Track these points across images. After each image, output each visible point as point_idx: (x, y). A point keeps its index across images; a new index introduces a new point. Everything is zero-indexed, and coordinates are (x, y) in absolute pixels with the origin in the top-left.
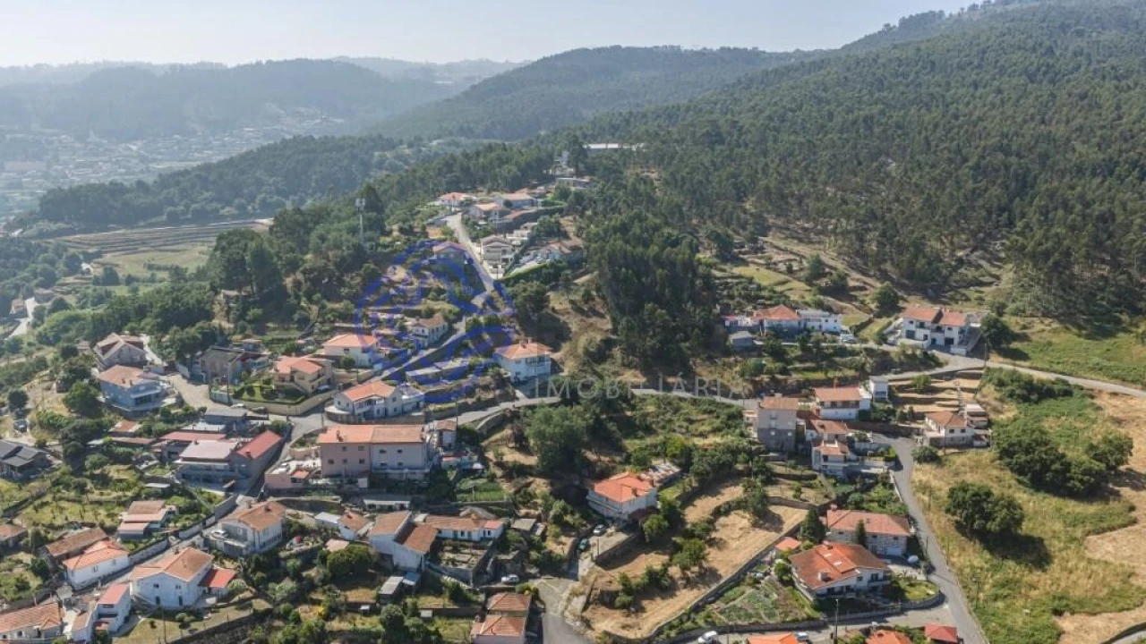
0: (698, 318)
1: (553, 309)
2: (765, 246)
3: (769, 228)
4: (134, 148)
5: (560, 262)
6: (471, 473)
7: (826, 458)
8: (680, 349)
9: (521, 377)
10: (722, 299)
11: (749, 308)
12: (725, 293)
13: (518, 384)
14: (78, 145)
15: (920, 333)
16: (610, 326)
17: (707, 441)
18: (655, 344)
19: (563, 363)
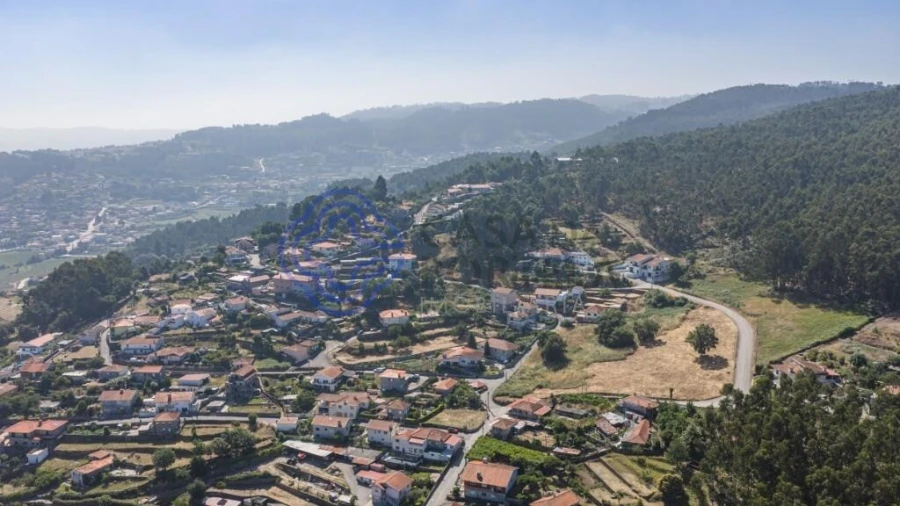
1: (438, 241)
3: (617, 209)
4: (426, 159)
7: (512, 319)
11: (548, 249)
19: (423, 265)
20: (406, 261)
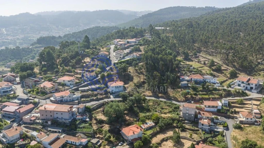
0: (171, 77)
1: (130, 72)
2: (199, 56)
3: (201, 51)
4: (68, 29)
5: (135, 58)
6: (85, 122)
7: (203, 125)
9: (113, 92)
10: (181, 71)
11: (189, 74)
12: (183, 69)
13: (112, 93)
14: (56, 28)
15: (242, 85)
16: (145, 78)
17: (166, 116)
18: (156, 84)
19: (128, 88)
20: (120, 87)
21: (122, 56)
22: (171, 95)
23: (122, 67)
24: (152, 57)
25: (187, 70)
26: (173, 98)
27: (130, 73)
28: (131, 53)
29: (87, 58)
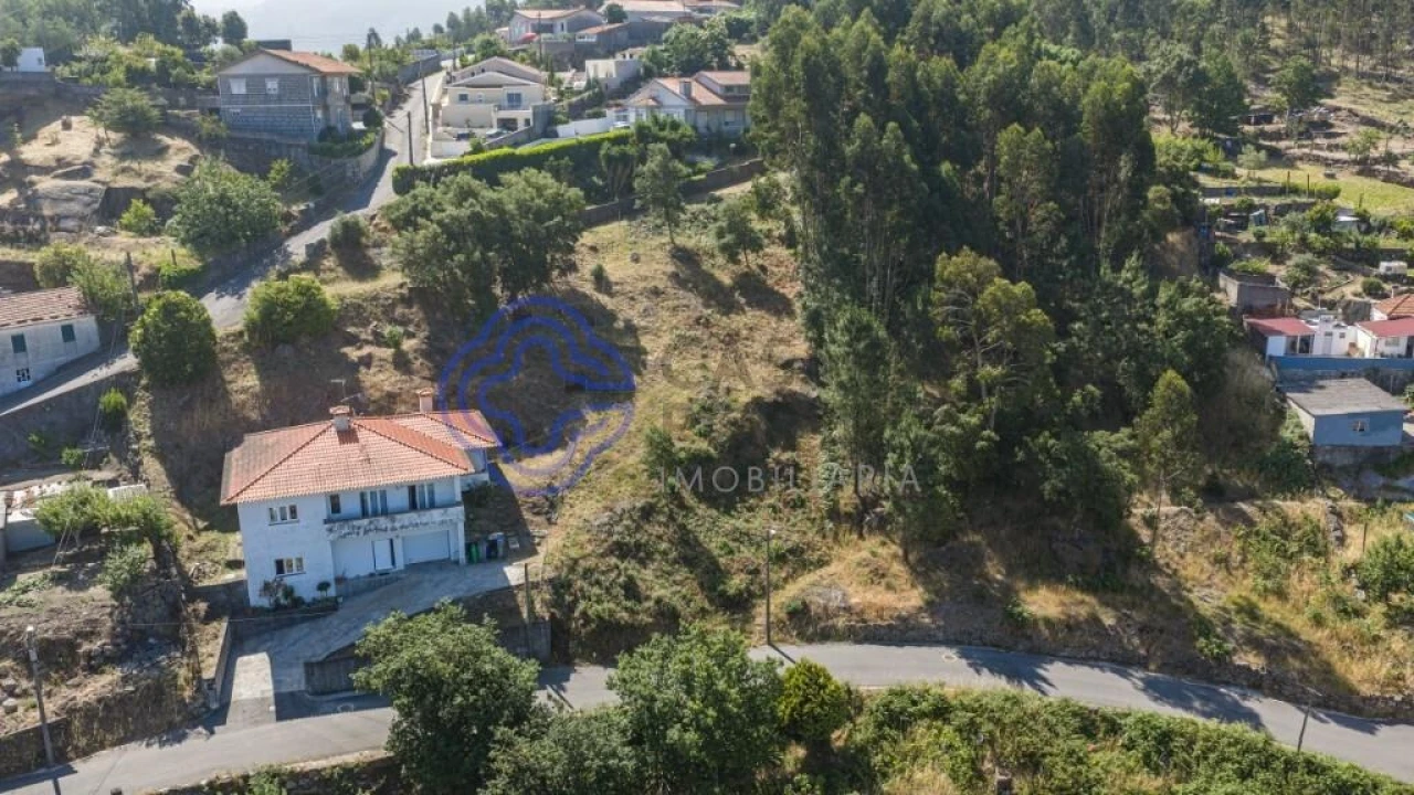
0: (1162, 319)
1: (600, 278)
2: (1332, 118)
5: (675, 126)
8: (1088, 459)
10: (1237, 256)
11: (1352, 289)
12: (1246, 236)
16: (801, 348)
18: (973, 433)
19: (550, 502)
20: (418, 498)
21: (522, 115)
22: (1211, 595)
23: (495, 205)
24: (891, 76)
25: (1304, 245)
26: (1255, 643)
27: (604, 299)
28: (631, 84)
29: (74, 119)
